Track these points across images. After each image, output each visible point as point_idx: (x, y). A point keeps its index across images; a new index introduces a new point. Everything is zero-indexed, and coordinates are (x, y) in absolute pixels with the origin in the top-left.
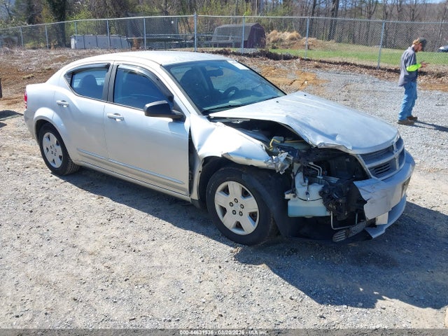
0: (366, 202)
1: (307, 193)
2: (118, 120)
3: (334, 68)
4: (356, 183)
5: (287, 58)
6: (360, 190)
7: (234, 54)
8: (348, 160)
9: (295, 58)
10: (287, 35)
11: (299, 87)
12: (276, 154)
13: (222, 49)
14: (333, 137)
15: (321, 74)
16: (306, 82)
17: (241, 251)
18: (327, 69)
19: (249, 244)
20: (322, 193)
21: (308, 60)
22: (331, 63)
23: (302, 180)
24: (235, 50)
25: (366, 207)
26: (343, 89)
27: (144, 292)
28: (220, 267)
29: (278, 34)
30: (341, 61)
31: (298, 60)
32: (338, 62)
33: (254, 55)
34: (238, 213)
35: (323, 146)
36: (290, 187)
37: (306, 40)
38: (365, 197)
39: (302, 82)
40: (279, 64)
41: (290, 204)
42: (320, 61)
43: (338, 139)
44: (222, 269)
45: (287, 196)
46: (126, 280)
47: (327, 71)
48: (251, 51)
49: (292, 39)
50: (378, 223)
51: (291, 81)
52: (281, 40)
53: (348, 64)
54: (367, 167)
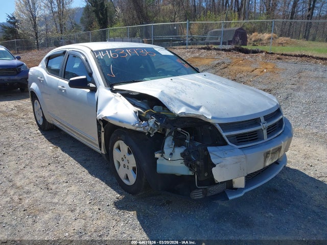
0: (214, 166)
1: (171, 154)
2: (63, 91)
3: (293, 59)
4: (209, 149)
5: (255, 52)
6: (211, 155)
7: (215, 49)
8: (210, 128)
9: (262, 52)
10: (266, 36)
11: (259, 73)
12: (146, 120)
13: (206, 46)
14: (198, 108)
15: (280, 65)
16: (265, 70)
17: (124, 198)
18: (287, 60)
19: (133, 194)
20: (183, 155)
21: (272, 53)
22: (291, 56)
23: (170, 143)
24: (216, 47)
25: (214, 170)
26: (296, 76)
27: (30, 221)
28: (99, 209)
29: (259, 35)
30: (300, 54)
31: (264, 53)
32: (297, 54)
33: (229, 50)
34: (126, 166)
35: (183, 115)
36: (160, 148)
37: (282, 39)
38: (214, 161)
39: (261, 70)
40: (247, 56)
41: (158, 162)
42: (282, 54)
43: (202, 110)
44: (101, 211)
45: (157, 155)
46: (24, 211)
47: (287, 62)
48: (227, 47)
49: (269, 38)
50: (235, 186)
51: (252, 69)
52: (261, 40)
53: (306, 56)
54: (224, 135)
